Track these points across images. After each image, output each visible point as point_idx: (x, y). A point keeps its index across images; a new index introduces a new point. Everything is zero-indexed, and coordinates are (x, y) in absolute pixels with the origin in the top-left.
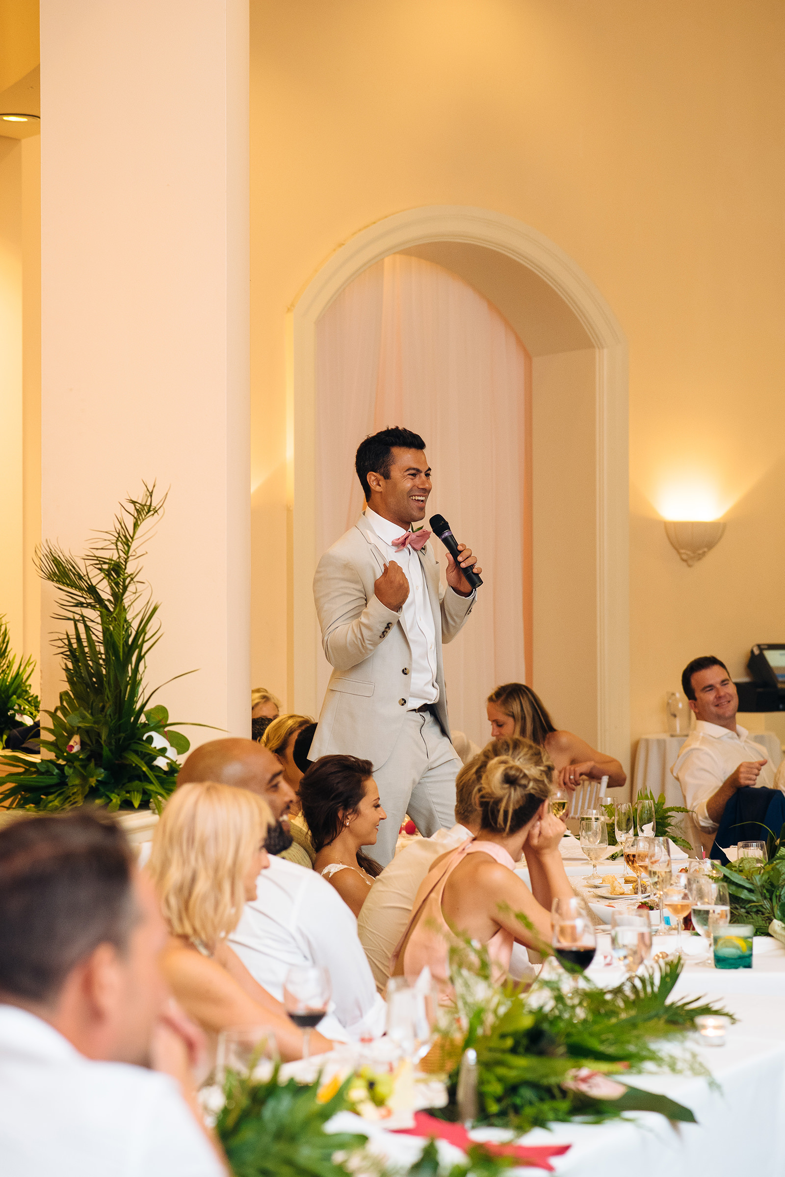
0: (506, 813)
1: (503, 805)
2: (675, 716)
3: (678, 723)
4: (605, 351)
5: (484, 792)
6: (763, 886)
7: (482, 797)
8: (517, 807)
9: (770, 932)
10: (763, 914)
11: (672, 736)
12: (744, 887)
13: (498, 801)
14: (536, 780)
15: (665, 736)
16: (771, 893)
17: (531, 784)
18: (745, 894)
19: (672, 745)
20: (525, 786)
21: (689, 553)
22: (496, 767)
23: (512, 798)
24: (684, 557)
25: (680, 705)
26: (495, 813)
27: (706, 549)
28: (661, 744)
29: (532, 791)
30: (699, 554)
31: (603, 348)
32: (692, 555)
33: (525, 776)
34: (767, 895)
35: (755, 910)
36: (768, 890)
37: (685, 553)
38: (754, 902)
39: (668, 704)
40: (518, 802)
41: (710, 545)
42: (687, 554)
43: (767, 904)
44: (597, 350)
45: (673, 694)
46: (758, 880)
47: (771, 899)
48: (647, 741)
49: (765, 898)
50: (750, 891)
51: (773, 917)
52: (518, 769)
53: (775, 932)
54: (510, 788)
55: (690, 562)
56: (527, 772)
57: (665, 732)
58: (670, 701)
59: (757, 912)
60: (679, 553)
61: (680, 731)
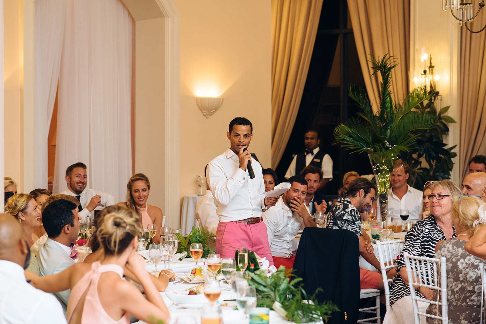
0: (115, 242)
1: (113, 237)
2: (200, 186)
3: (201, 190)
4: (170, 19)
5: (103, 232)
6: (271, 285)
7: (103, 234)
8: (121, 238)
9: (273, 308)
10: (270, 298)
11: (199, 195)
12: (261, 285)
13: (111, 235)
14: (130, 225)
15: (195, 196)
16: (275, 288)
17: (128, 227)
18: (261, 288)
19: (199, 199)
20: (125, 228)
21: (207, 112)
22: (109, 218)
23: (118, 234)
24: (205, 114)
25: (203, 181)
26: (109, 242)
27: (214, 111)
28: (194, 199)
29: (129, 231)
30: (211, 113)
31: (168, 17)
32: (208, 113)
33: (125, 222)
34: (273, 289)
35: (266, 296)
36: (274, 287)
37: (204, 112)
38: (266, 292)
39: (197, 180)
40: (122, 236)
41: (216, 109)
42: (206, 113)
43: (272, 294)
44: (166, 19)
45: (199, 176)
46: (269, 281)
47: (275, 291)
48: (188, 198)
49: (272, 291)
50: (265, 286)
51: (275, 300)
52: (121, 219)
53: (276, 308)
54: (117, 228)
55: (207, 116)
56: (126, 220)
57: (195, 193)
58: (198, 179)
59: (268, 297)
60: (202, 112)
61: (203, 193)
